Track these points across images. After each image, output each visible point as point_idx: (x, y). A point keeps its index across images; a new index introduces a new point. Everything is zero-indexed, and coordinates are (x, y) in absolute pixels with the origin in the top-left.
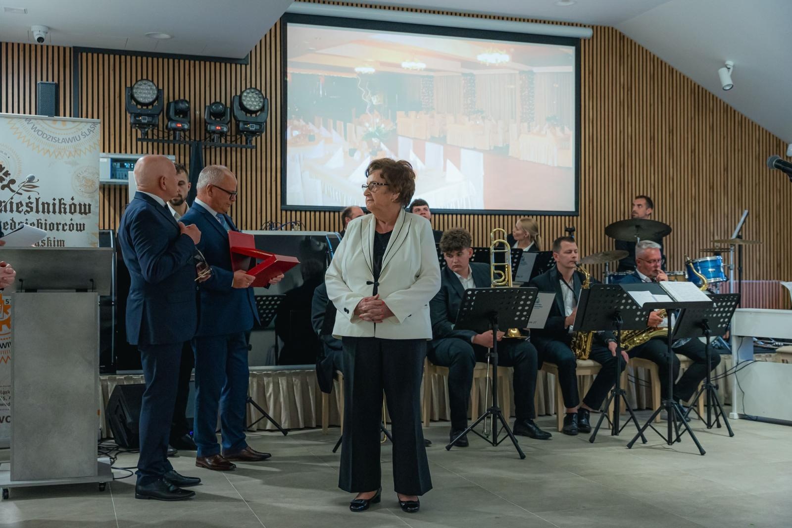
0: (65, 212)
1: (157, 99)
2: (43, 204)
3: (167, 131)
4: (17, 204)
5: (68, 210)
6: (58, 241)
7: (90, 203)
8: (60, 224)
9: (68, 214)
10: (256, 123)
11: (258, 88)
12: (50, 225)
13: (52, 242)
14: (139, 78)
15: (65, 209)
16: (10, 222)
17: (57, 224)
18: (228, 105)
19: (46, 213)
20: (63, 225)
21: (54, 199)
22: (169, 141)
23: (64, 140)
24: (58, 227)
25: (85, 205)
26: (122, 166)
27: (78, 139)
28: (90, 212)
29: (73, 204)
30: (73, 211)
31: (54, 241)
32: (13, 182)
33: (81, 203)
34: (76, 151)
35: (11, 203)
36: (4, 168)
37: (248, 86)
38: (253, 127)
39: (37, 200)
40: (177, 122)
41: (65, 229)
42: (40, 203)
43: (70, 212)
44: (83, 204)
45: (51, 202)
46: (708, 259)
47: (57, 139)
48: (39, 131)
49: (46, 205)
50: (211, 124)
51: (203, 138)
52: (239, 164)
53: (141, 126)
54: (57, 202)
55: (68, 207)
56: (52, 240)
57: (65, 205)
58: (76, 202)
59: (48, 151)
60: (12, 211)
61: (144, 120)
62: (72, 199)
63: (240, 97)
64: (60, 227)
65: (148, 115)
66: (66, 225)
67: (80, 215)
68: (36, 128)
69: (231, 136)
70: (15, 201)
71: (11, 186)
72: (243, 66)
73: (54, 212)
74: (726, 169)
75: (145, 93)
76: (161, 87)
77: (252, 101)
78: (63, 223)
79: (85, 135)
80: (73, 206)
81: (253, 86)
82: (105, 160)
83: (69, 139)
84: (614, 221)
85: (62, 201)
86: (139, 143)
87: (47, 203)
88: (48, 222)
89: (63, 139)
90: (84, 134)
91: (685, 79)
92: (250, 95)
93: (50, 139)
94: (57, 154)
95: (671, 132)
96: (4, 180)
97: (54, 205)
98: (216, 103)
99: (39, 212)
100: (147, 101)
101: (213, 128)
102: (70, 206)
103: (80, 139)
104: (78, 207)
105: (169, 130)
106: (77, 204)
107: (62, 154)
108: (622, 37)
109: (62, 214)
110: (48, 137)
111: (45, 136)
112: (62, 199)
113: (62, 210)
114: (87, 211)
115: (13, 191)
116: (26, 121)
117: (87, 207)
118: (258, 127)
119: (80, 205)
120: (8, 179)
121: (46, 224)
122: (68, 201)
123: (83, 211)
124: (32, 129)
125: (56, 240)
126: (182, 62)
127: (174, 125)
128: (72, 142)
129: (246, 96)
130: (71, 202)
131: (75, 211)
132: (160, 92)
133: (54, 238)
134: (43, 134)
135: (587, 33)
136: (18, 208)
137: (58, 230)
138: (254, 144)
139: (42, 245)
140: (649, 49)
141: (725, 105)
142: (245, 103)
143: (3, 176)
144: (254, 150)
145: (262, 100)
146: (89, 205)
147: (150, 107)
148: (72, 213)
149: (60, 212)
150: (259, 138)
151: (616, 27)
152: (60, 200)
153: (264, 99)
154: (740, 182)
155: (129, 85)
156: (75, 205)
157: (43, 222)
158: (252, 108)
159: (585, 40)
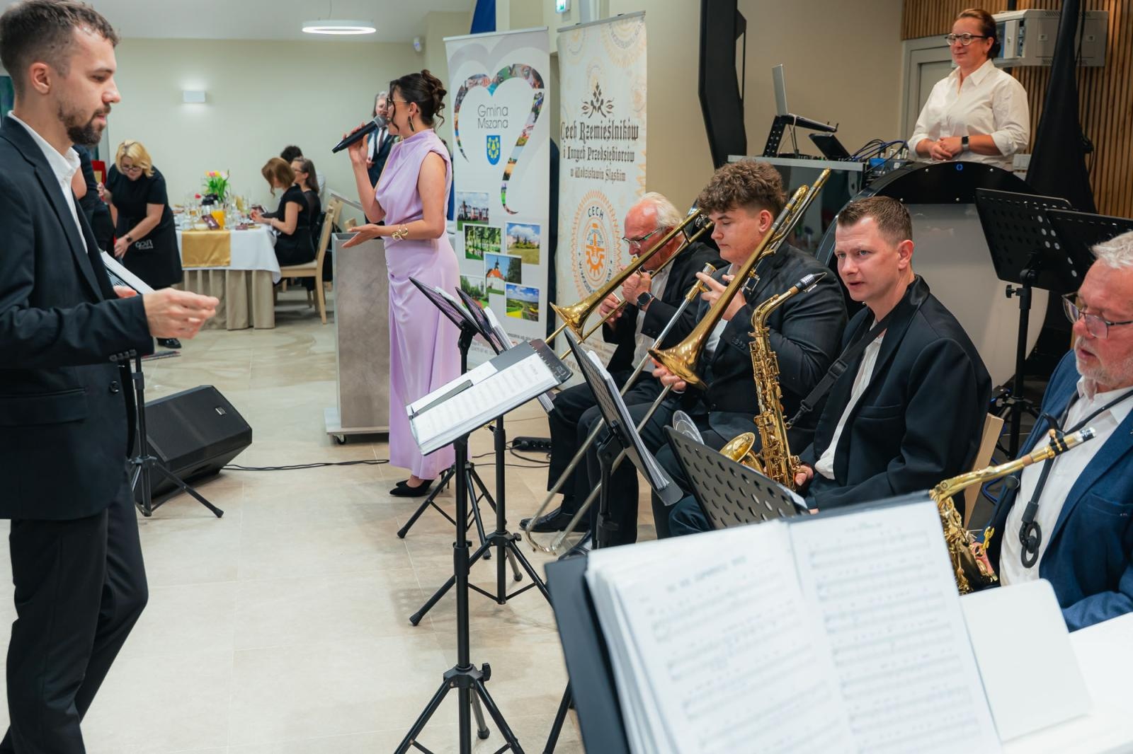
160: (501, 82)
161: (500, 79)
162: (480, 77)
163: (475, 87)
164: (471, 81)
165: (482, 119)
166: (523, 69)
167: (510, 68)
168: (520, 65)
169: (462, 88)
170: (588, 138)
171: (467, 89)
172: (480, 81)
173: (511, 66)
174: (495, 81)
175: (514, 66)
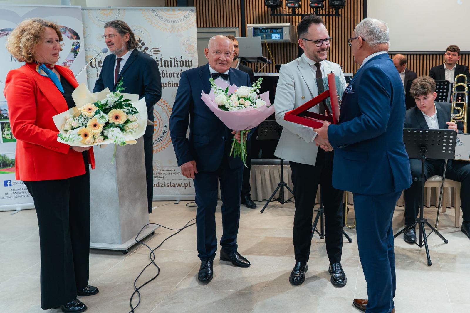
0: (178, 66)
2: (165, 61)
3: (288, 8)
5: (179, 65)
6: (174, 83)
7: (192, 60)
8: (175, 73)
9: (179, 67)
12: (169, 74)
13: (171, 84)
15: (177, 64)
17: (173, 73)
19: (167, 67)
20: (177, 74)
21: (171, 58)
24: (174, 75)
25: (189, 61)
27: (183, 20)
28: (192, 65)
29: (182, 61)
30: (182, 65)
31: (172, 84)
32: (147, 48)
33: (186, 60)
34: (181, 28)
36: (142, 40)
38: (337, 3)
39: (161, 59)
40: (291, 2)
41: (178, 76)
42: (163, 61)
43: (181, 66)
44: (187, 61)
45: (169, 60)
47: (170, 21)
48: (160, 16)
49: (166, 62)
53: (271, 6)
54: (173, 60)
55: (179, 63)
56: (171, 83)
57: (177, 61)
58: (183, 59)
59: (166, 29)
61: (271, 3)
62: (181, 58)
64: (175, 75)
65: (274, 0)
66: (179, 74)
67: (186, 67)
68: (158, 15)
69: (326, 9)
71: (146, 51)
73: (171, 66)
78: (177, 72)
80: (182, 62)
82: (250, 29)
83: (177, 20)
85: (176, 59)
86: (271, 17)
87: (167, 61)
88: (168, 72)
89: (174, 20)
90: (186, 17)
93: (166, 21)
94: (171, 30)
96: (142, 48)
97: (171, 62)
99: (163, 66)
101: (314, 5)
102: (180, 62)
103: (184, 20)
104: (184, 63)
105: (289, 8)
106: (184, 61)
107: (174, 30)
109: (176, 67)
110: (165, 20)
111: (163, 19)
112: (175, 58)
113: (176, 65)
114: (190, 65)
116: (152, 11)
117: (190, 62)
118: (341, 2)
119: (186, 61)
120: (144, 47)
121: (167, 73)
122: (179, 59)
123: (187, 65)
124: (156, 15)
125: (173, 83)
127: (290, 5)
128: (179, 22)
130: (180, 60)
131: (183, 65)
133: (172, 82)
137: (174, 77)
138: (340, 13)
139: (165, 86)
143: (142, 46)
146: (191, 61)
148: (182, 67)
149: (175, 66)
150: (343, 9)
152: (174, 59)
156: (183, 62)
157: (165, 72)
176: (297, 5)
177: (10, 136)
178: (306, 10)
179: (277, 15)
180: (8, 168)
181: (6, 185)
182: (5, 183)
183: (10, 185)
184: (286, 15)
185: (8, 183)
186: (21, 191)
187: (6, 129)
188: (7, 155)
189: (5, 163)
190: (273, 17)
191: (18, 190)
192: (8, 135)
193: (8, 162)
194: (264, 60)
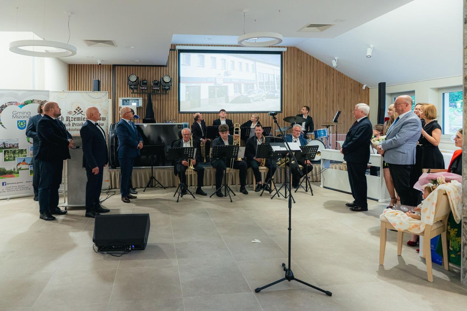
1: (137, 80)
3: (140, 90)
4: (83, 118)
10: (168, 86)
11: (169, 75)
14: (132, 74)
16: (81, 124)
18: (160, 81)
22: (141, 93)
23: (97, 98)
26: (126, 101)
28: (105, 120)
32: (82, 111)
35: (82, 118)
37: (166, 74)
38: (167, 88)
40: (143, 87)
46: (322, 129)
47: (95, 98)
50: (154, 87)
51: (152, 91)
52: (165, 99)
53: (132, 89)
60: (82, 120)
61: (132, 87)
63: (163, 78)
65: (134, 85)
68: (89, 95)
69: (160, 90)
70: (83, 117)
71: (82, 113)
72: (166, 68)
74: (339, 95)
75: (133, 78)
76: (138, 76)
77: (167, 79)
79: (103, 96)
81: (168, 74)
82: (121, 100)
83: (99, 98)
84: (287, 117)
86: (132, 94)
91: (322, 63)
92: (166, 77)
93: (93, 98)
94: (95, 102)
95: (317, 82)
98: (156, 80)
100: (133, 81)
101: (154, 88)
103: (102, 98)
107: (97, 102)
108: (298, 50)
115: (82, 114)
116: (86, 93)
118: (169, 87)
120: (80, 111)
126: (146, 67)
127: (142, 88)
129: (165, 78)
132: (138, 78)
134: (91, 96)
135: (285, 50)
136: (84, 119)
138: (168, 93)
140: (309, 54)
141: (338, 72)
142: (164, 80)
144: (168, 95)
145: (170, 79)
146: (105, 118)
147: (135, 83)
150: (169, 91)
151: (296, 47)
153: (171, 78)
154: (344, 99)
155: (128, 76)
158: (167, 82)
159: (284, 52)
160: (27, 104)
161: (26, 103)
162: (14, 102)
163: (11, 106)
164: (9, 103)
165: (15, 116)
166: (38, 101)
167: (31, 101)
168: (36, 100)
169: (3, 105)
170: (72, 121)
171: (6, 106)
172: (14, 104)
173: (32, 100)
174: (23, 104)
175: (33, 100)
176: (146, 88)
177: (8, 158)
178: (150, 91)
179: (134, 93)
180: (5, 175)
181: (3, 185)
182: (3, 183)
183: (6, 185)
184: (136, 93)
185: (5, 184)
186: (11, 188)
187: (6, 154)
188: (5, 168)
189: (4, 172)
190: (133, 94)
191: (10, 187)
192: (7, 157)
193: (5, 172)
194: (138, 118)
